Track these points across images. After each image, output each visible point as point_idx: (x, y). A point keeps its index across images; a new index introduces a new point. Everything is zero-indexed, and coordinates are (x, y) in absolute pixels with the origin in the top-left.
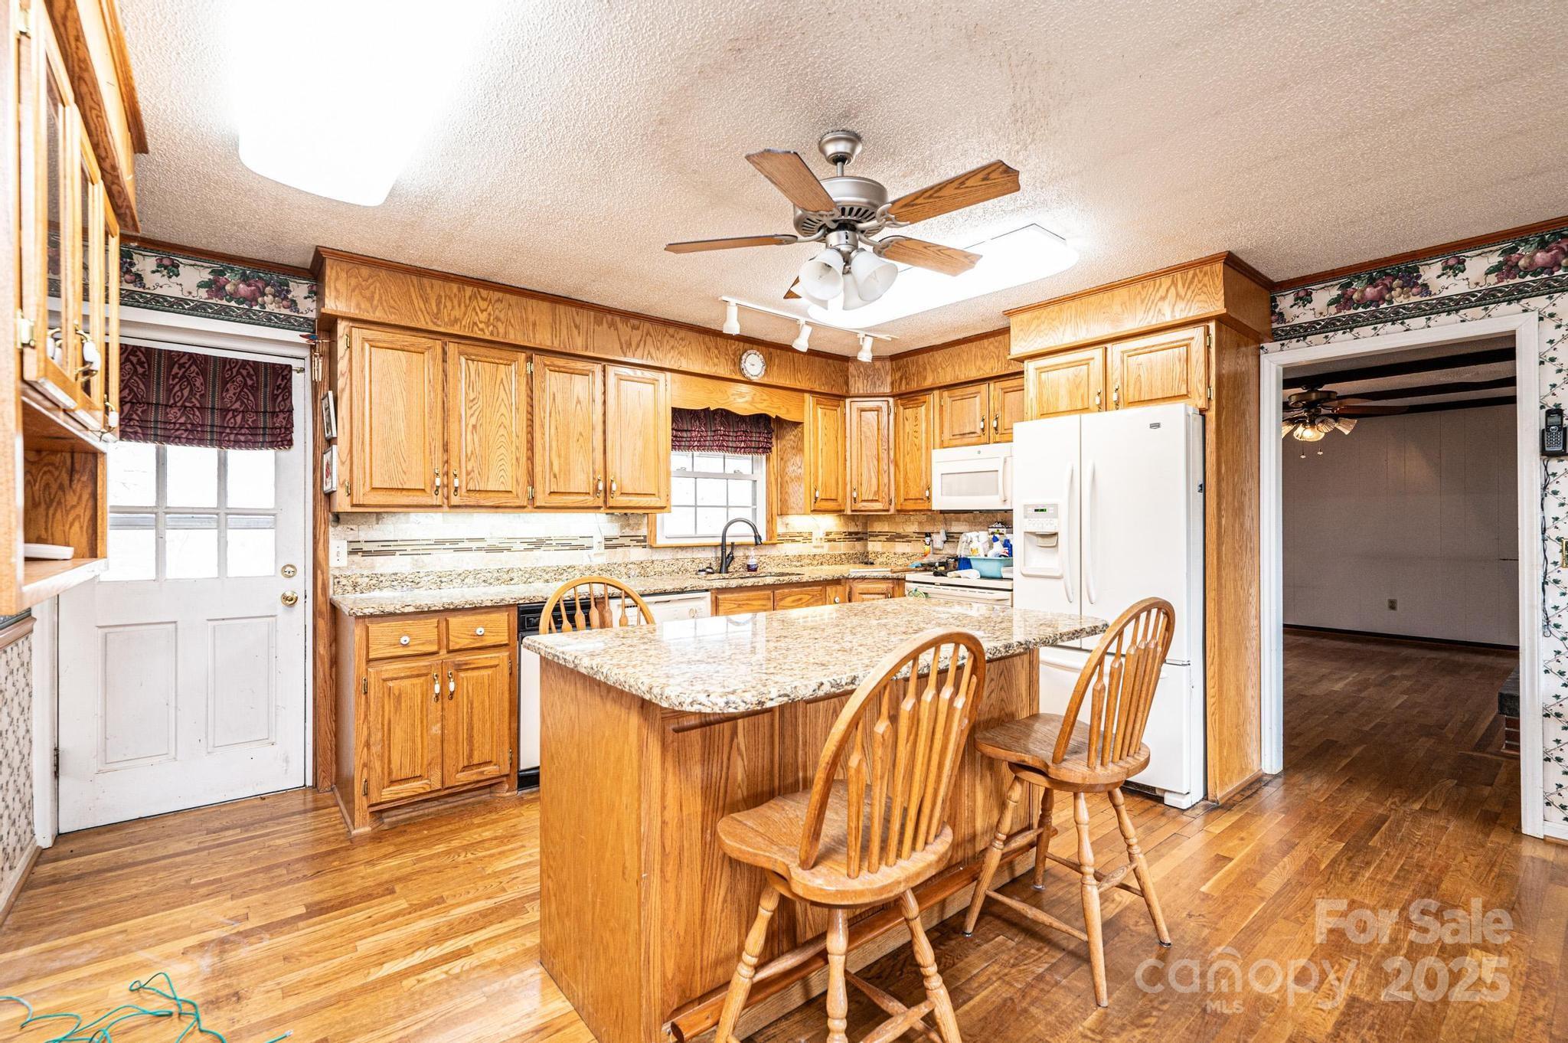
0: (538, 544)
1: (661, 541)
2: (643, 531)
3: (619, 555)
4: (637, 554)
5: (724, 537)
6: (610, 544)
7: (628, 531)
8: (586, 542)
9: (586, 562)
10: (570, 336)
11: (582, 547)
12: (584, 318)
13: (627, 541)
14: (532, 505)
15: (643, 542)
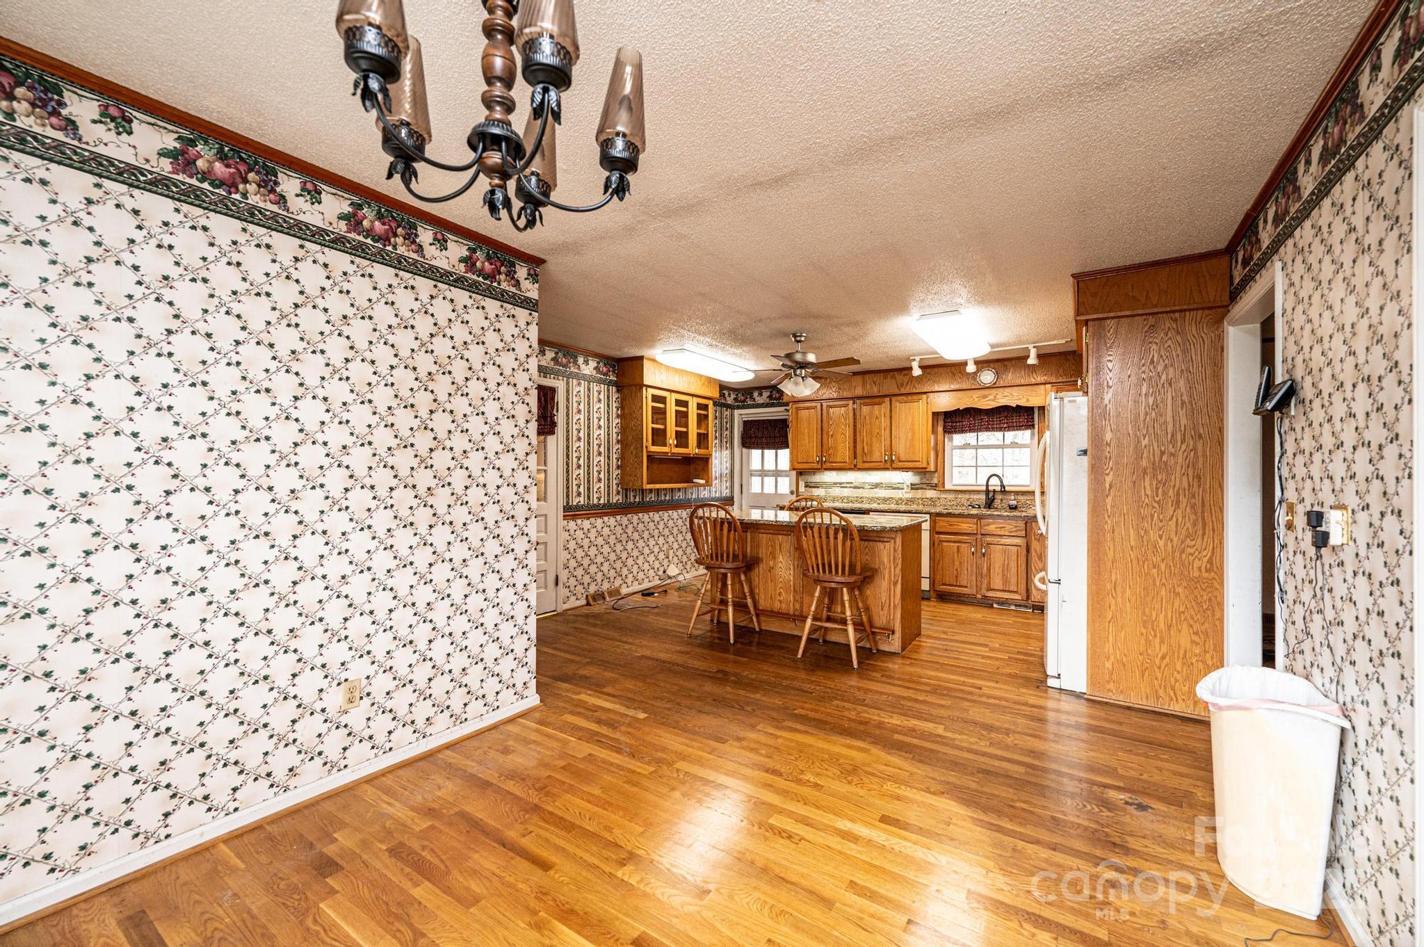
0: (877, 486)
1: (948, 486)
2: (935, 481)
3: (919, 494)
4: (931, 494)
5: (987, 485)
6: (914, 487)
7: (925, 481)
8: (900, 486)
9: (901, 496)
10: (871, 388)
11: (899, 489)
12: (878, 378)
13: (925, 486)
14: (855, 468)
15: (935, 487)
